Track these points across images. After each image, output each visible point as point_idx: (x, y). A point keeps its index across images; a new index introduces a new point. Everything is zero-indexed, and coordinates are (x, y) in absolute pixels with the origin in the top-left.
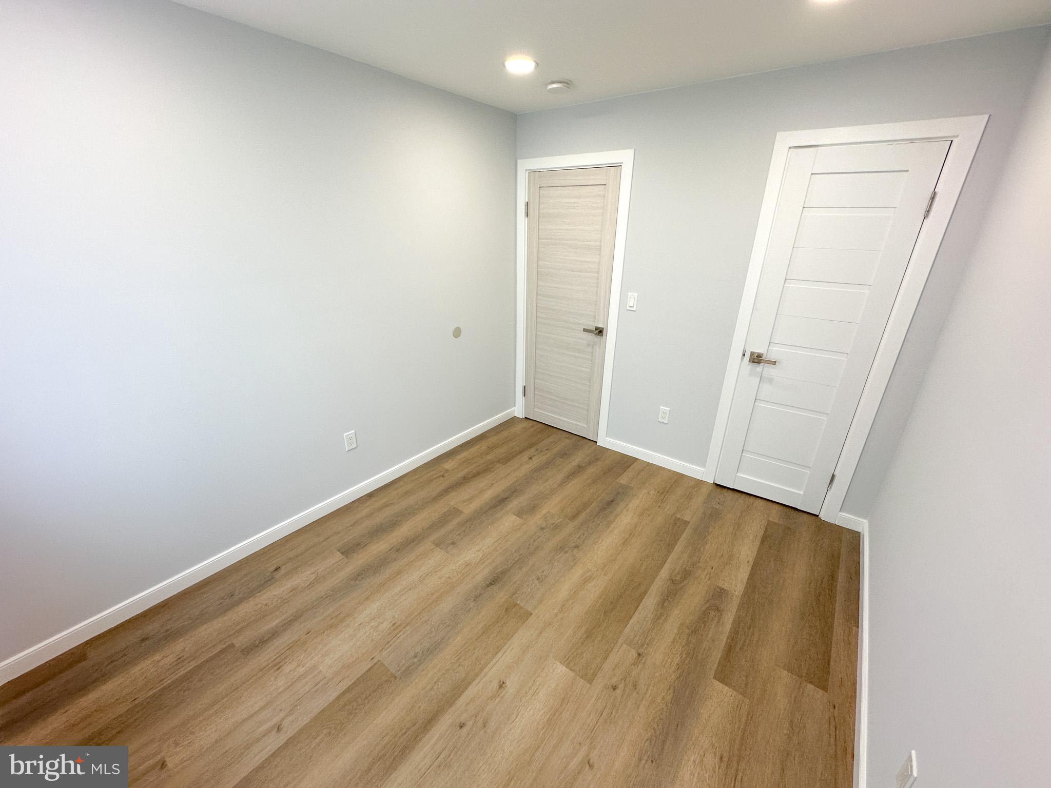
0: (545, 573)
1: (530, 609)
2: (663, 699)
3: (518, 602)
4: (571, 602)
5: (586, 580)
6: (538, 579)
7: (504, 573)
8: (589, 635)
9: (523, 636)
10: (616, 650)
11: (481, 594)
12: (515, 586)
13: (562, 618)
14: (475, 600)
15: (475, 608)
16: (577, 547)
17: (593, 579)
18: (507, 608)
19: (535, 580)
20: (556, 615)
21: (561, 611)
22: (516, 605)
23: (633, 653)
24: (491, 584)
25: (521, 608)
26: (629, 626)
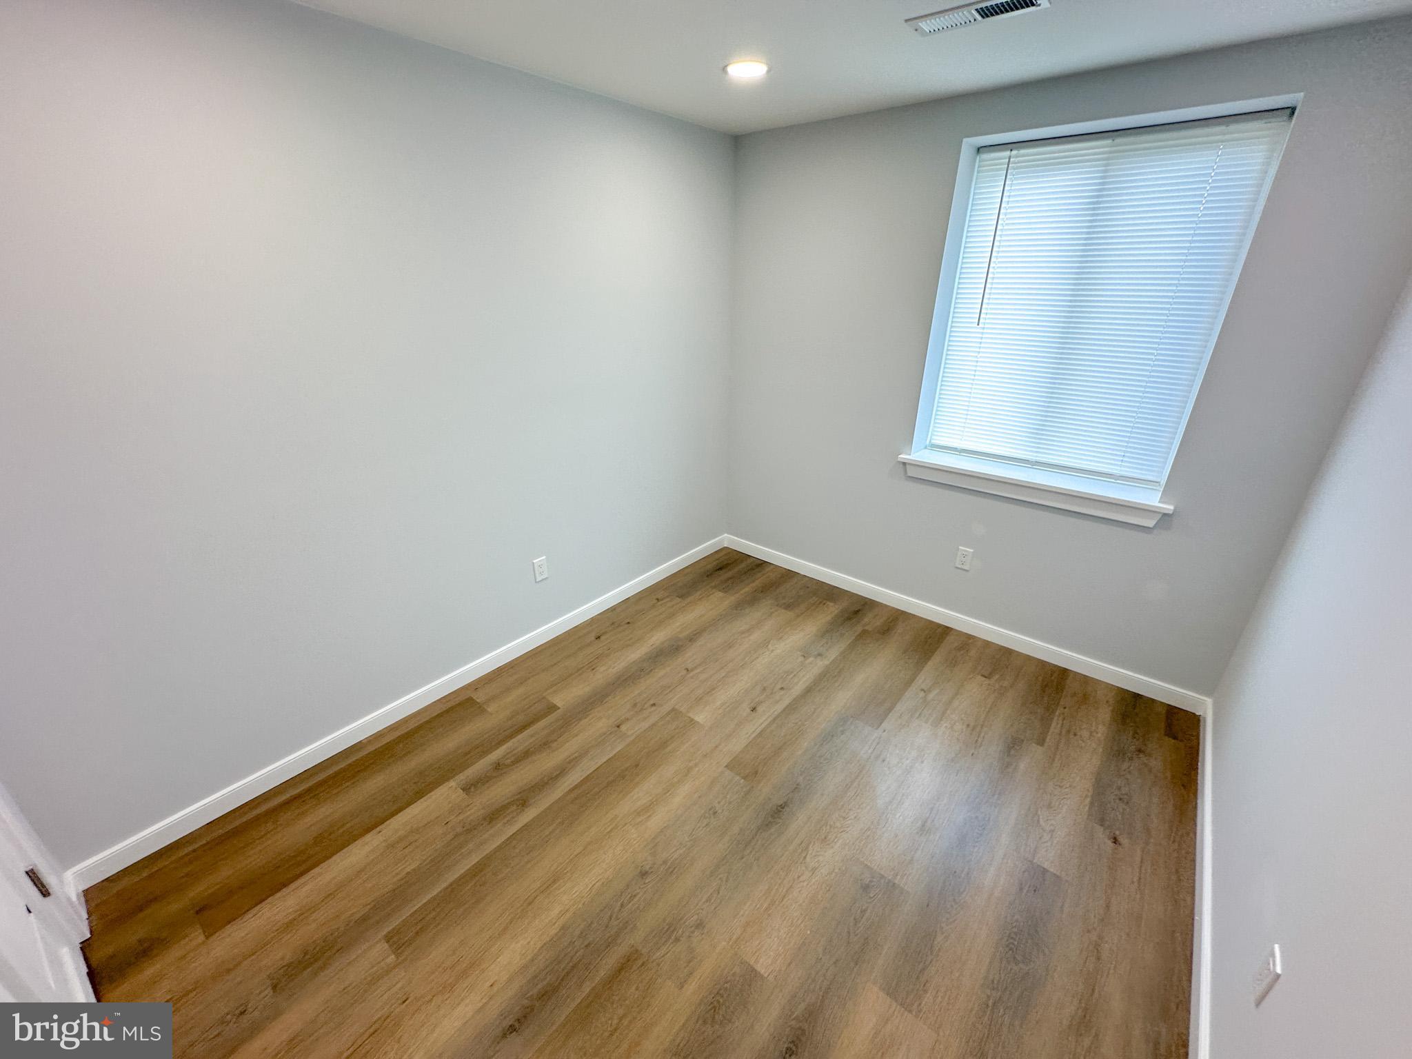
0: (705, 822)
1: (728, 773)
2: (614, 698)
3: (743, 780)
4: (675, 780)
5: (648, 809)
6: (715, 813)
7: (767, 825)
8: (664, 744)
9: (736, 745)
10: (642, 730)
11: (793, 792)
12: (747, 803)
13: (690, 761)
14: (798, 785)
15: (796, 775)
16: (644, 874)
17: (635, 811)
18: (756, 774)
19: (720, 811)
20: (696, 765)
21: (689, 770)
22: (744, 778)
23: (623, 728)
24: (782, 807)
25: (739, 774)
26: (614, 752)
